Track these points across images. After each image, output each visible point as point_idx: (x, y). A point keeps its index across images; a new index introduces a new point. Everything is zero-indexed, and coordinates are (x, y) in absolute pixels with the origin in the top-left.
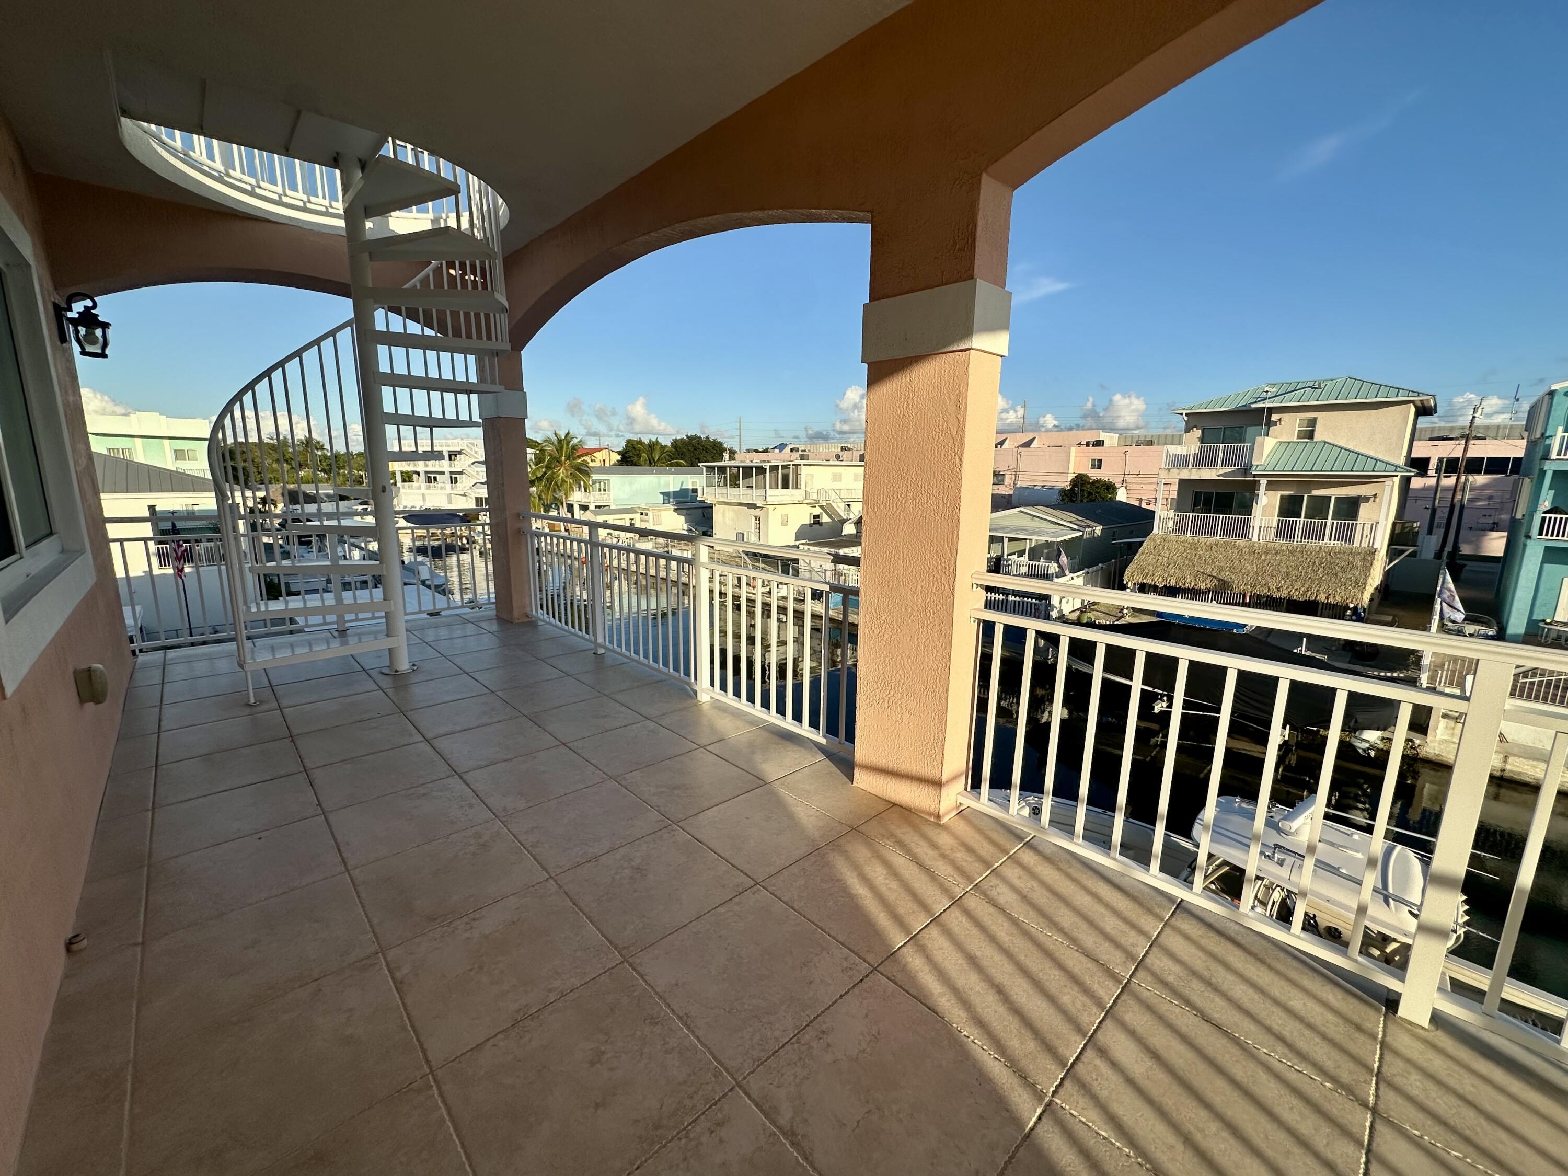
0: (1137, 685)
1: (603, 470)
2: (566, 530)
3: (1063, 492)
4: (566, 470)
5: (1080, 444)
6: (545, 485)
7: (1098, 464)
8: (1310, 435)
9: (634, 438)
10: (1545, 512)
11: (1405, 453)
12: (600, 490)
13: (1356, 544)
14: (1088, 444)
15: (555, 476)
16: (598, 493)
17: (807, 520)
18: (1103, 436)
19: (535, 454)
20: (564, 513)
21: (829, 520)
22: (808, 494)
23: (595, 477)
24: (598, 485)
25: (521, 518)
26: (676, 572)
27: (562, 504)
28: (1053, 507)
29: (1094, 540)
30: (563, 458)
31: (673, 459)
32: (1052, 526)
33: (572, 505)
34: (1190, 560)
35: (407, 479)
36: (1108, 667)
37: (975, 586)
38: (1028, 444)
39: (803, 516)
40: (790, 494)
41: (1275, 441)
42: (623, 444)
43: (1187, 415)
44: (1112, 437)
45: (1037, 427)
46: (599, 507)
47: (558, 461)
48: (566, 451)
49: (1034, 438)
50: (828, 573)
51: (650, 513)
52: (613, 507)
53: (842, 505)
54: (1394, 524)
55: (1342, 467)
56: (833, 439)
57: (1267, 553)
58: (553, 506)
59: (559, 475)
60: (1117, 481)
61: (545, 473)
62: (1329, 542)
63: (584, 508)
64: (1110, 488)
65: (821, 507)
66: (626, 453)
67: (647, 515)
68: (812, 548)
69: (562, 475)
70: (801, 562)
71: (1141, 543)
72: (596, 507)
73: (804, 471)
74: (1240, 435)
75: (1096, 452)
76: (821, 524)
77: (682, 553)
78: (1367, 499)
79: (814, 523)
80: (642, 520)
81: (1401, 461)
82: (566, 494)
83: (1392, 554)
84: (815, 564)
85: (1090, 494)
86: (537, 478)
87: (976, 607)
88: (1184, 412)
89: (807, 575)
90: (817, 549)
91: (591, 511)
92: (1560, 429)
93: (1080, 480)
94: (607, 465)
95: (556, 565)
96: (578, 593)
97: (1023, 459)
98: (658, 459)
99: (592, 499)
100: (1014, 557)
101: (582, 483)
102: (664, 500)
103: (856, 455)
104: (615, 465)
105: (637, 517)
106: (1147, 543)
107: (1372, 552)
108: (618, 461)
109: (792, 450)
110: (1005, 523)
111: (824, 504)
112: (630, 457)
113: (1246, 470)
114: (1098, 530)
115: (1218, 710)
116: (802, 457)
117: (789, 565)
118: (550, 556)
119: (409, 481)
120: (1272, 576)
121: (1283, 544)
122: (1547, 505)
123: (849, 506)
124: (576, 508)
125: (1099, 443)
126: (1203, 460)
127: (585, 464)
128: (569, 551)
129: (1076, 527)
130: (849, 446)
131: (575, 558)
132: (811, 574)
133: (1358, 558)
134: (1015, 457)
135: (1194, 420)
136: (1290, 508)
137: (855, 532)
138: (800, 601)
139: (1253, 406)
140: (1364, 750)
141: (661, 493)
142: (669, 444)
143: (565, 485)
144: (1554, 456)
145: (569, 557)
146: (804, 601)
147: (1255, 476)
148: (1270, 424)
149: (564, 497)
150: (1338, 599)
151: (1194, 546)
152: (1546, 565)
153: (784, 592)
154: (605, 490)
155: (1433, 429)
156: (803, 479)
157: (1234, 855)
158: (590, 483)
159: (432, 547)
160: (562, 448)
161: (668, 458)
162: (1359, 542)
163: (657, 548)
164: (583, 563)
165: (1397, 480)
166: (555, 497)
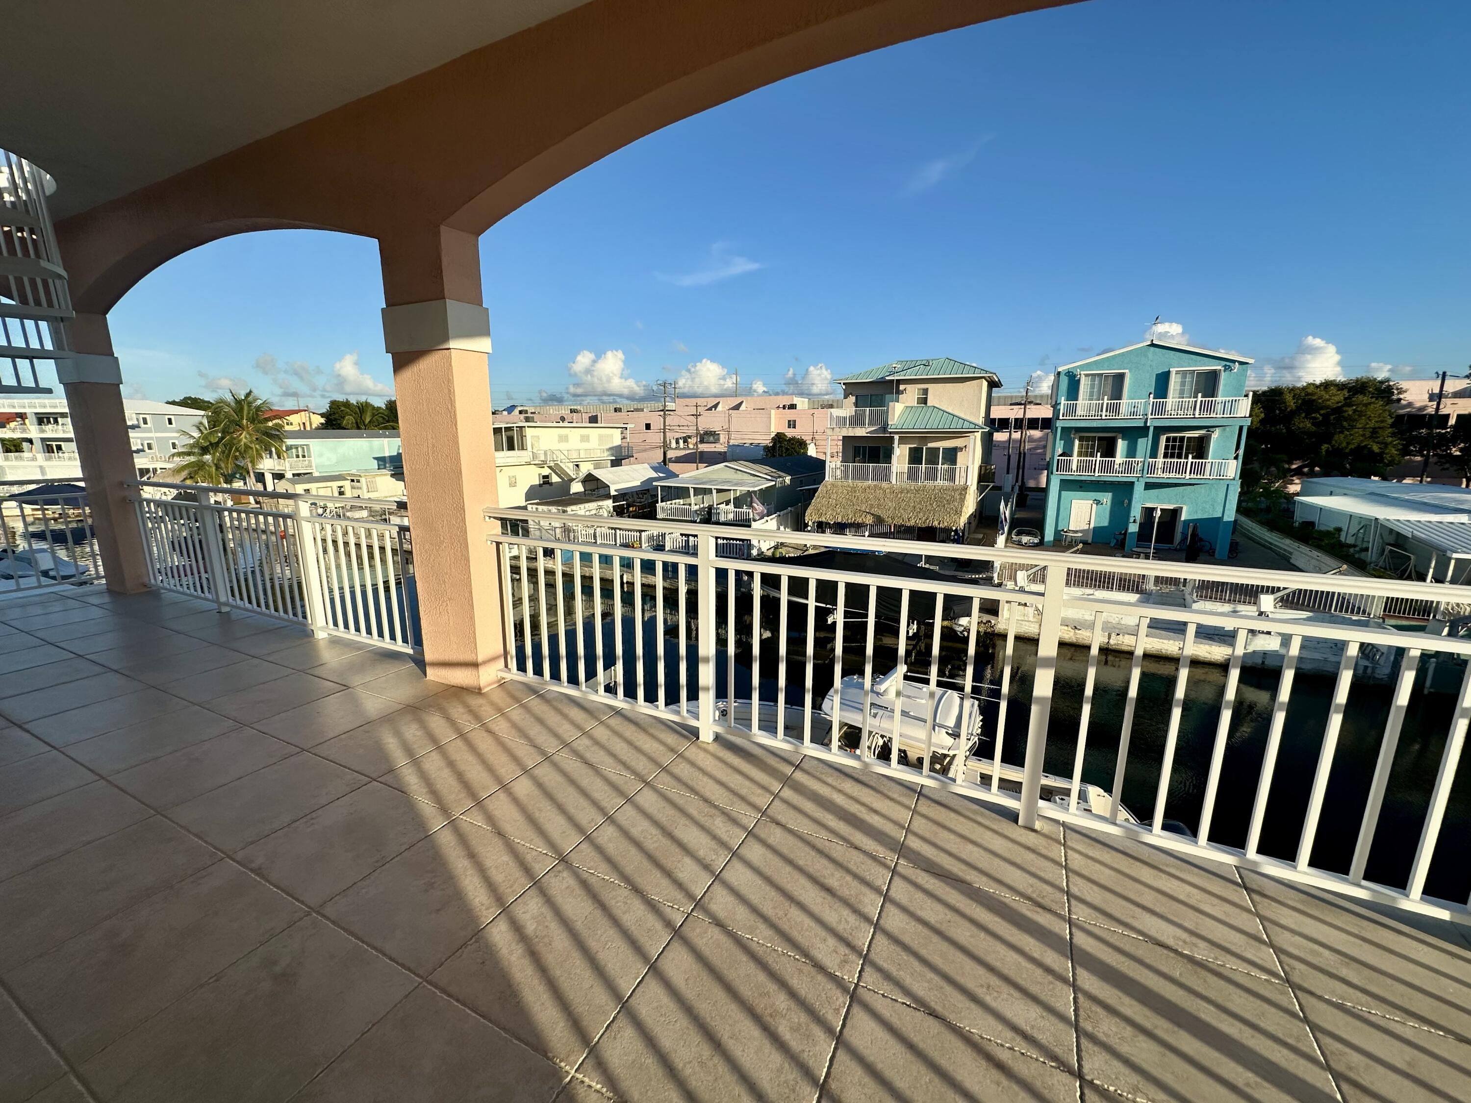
0: (812, 603)
1: (303, 434)
2: (257, 502)
3: (766, 448)
4: (250, 435)
5: (778, 407)
6: (223, 452)
7: (792, 424)
8: (924, 401)
9: (341, 398)
10: (1060, 456)
11: (983, 414)
12: (298, 456)
13: (957, 483)
14: (784, 407)
15: (235, 442)
16: (295, 459)
17: (536, 481)
18: (796, 400)
19: (208, 417)
20: (252, 484)
21: (559, 480)
22: (535, 456)
23: (290, 442)
24: (294, 451)
25: (125, 486)
26: (397, 540)
27: (248, 473)
28: (754, 461)
29: (784, 488)
30: (245, 421)
31: (388, 421)
32: (752, 477)
33: (263, 474)
34: (852, 501)
35: (12, 448)
36: (791, 592)
37: (487, 518)
38: (737, 407)
39: (532, 477)
40: (515, 456)
41: (903, 405)
42: (327, 406)
43: (844, 384)
44: (803, 402)
45: (750, 392)
46: (299, 475)
47: (237, 425)
48: (249, 413)
49: (742, 402)
50: (558, 531)
51: (363, 480)
52: (316, 474)
53: (571, 465)
54: (981, 467)
55: (944, 425)
56: (567, 401)
57: (901, 493)
58: (238, 476)
59: (241, 440)
60: (807, 438)
61: (222, 438)
62: (940, 483)
63: (279, 476)
64: (802, 444)
65: (550, 467)
66: (330, 415)
67: (358, 481)
68: (540, 508)
69: (244, 440)
70: (530, 522)
71: (816, 490)
72: (294, 475)
73: (529, 433)
74: (882, 400)
75: (790, 414)
76: (551, 484)
77: (402, 521)
78: (961, 449)
79: (544, 483)
80: (353, 488)
81: (980, 421)
82: (252, 462)
83: (981, 489)
84: (544, 523)
85: (787, 449)
86: (211, 444)
87: (493, 532)
88: (842, 382)
89: (538, 533)
90: (545, 508)
91: (288, 480)
92: (1063, 398)
93: (779, 438)
94: (308, 428)
95: (247, 542)
96: (279, 571)
97: (734, 420)
98: (370, 422)
99: (288, 466)
100: (723, 506)
101: (273, 449)
102: (379, 465)
103: (586, 417)
104: (317, 428)
105: (347, 484)
106: (821, 488)
107: (965, 488)
108: (322, 424)
109: (521, 412)
110: (714, 477)
111: (552, 464)
112: (336, 419)
113: (884, 429)
114: (788, 479)
115: (866, 616)
116: (527, 420)
117: (518, 525)
118: (237, 532)
119: (17, 451)
120: (904, 509)
121: (912, 485)
122: (1060, 451)
123: (577, 466)
124: (269, 478)
125: (793, 407)
126: (856, 421)
127: (278, 427)
128: (262, 526)
129: (769, 478)
130: (578, 408)
131: (272, 533)
132: (541, 532)
133: (957, 493)
134: (727, 419)
135: (851, 388)
136: (915, 457)
137: (583, 490)
138: (532, 559)
139: (887, 378)
140: (961, 632)
141: (375, 458)
142: (384, 407)
143: (250, 451)
144: (1061, 417)
145: (264, 532)
146: (536, 558)
147: (891, 433)
148: (899, 392)
149: (250, 465)
150: (946, 524)
151: (854, 489)
152: (1063, 492)
153: (515, 552)
154: (304, 456)
155: (1012, 397)
156: (529, 441)
157: (855, 719)
158: (284, 449)
159: (52, 531)
160: (242, 409)
161: (381, 419)
162: (959, 481)
163: (373, 516)
164: (283, 538)
165: (978, 435)
166: (237, 466)
